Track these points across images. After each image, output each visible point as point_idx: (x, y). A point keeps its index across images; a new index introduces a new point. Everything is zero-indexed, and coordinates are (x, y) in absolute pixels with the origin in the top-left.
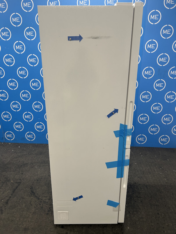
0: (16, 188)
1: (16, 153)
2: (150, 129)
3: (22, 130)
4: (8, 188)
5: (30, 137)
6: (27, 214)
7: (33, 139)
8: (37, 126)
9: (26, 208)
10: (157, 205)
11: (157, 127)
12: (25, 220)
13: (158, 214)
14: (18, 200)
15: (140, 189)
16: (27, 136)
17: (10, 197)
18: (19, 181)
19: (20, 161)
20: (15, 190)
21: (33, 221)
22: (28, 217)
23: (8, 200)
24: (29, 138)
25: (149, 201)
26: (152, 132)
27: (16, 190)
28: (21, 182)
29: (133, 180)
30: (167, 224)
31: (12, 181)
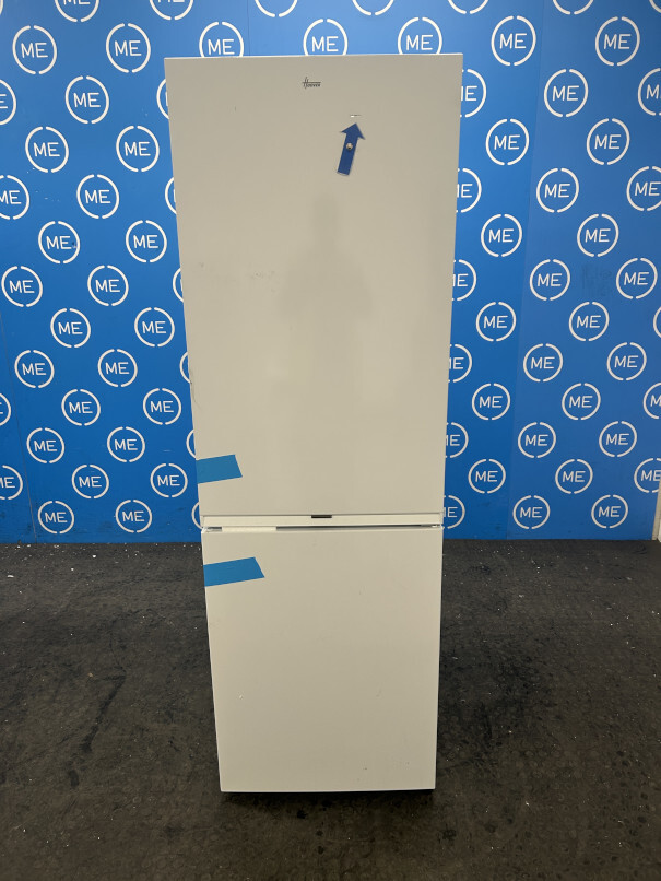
0: (111, 696)
1: (87, 578)
2: (562, 476)
3: (104, 493)
4: (82, 697)
5: (131, 518)
6: (167, 782)
7: (145, 524)
8: (159, 478)
9: (158, 762)
10: (611, 726)
11: (584, 468)
12: (163, 800)
13: (621, 754)
14: (126, 737)
15: (548, 678)
16: (122, 517)
17: (95, 729)
18: (117, 673)
19: (105, 605)
20: (107, 704)
21: (192, 801)
22: (173, 790)
23: (89, 739)
24: (128, 524)
25: (584, 714)
26: (566, 485)
27: (113, 704)
28: (124, 677)
29: (520, 652)
30: (652, 784)
31: (91, 675)
